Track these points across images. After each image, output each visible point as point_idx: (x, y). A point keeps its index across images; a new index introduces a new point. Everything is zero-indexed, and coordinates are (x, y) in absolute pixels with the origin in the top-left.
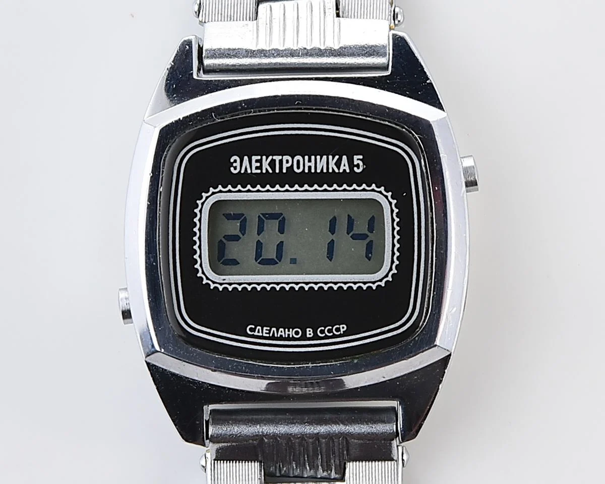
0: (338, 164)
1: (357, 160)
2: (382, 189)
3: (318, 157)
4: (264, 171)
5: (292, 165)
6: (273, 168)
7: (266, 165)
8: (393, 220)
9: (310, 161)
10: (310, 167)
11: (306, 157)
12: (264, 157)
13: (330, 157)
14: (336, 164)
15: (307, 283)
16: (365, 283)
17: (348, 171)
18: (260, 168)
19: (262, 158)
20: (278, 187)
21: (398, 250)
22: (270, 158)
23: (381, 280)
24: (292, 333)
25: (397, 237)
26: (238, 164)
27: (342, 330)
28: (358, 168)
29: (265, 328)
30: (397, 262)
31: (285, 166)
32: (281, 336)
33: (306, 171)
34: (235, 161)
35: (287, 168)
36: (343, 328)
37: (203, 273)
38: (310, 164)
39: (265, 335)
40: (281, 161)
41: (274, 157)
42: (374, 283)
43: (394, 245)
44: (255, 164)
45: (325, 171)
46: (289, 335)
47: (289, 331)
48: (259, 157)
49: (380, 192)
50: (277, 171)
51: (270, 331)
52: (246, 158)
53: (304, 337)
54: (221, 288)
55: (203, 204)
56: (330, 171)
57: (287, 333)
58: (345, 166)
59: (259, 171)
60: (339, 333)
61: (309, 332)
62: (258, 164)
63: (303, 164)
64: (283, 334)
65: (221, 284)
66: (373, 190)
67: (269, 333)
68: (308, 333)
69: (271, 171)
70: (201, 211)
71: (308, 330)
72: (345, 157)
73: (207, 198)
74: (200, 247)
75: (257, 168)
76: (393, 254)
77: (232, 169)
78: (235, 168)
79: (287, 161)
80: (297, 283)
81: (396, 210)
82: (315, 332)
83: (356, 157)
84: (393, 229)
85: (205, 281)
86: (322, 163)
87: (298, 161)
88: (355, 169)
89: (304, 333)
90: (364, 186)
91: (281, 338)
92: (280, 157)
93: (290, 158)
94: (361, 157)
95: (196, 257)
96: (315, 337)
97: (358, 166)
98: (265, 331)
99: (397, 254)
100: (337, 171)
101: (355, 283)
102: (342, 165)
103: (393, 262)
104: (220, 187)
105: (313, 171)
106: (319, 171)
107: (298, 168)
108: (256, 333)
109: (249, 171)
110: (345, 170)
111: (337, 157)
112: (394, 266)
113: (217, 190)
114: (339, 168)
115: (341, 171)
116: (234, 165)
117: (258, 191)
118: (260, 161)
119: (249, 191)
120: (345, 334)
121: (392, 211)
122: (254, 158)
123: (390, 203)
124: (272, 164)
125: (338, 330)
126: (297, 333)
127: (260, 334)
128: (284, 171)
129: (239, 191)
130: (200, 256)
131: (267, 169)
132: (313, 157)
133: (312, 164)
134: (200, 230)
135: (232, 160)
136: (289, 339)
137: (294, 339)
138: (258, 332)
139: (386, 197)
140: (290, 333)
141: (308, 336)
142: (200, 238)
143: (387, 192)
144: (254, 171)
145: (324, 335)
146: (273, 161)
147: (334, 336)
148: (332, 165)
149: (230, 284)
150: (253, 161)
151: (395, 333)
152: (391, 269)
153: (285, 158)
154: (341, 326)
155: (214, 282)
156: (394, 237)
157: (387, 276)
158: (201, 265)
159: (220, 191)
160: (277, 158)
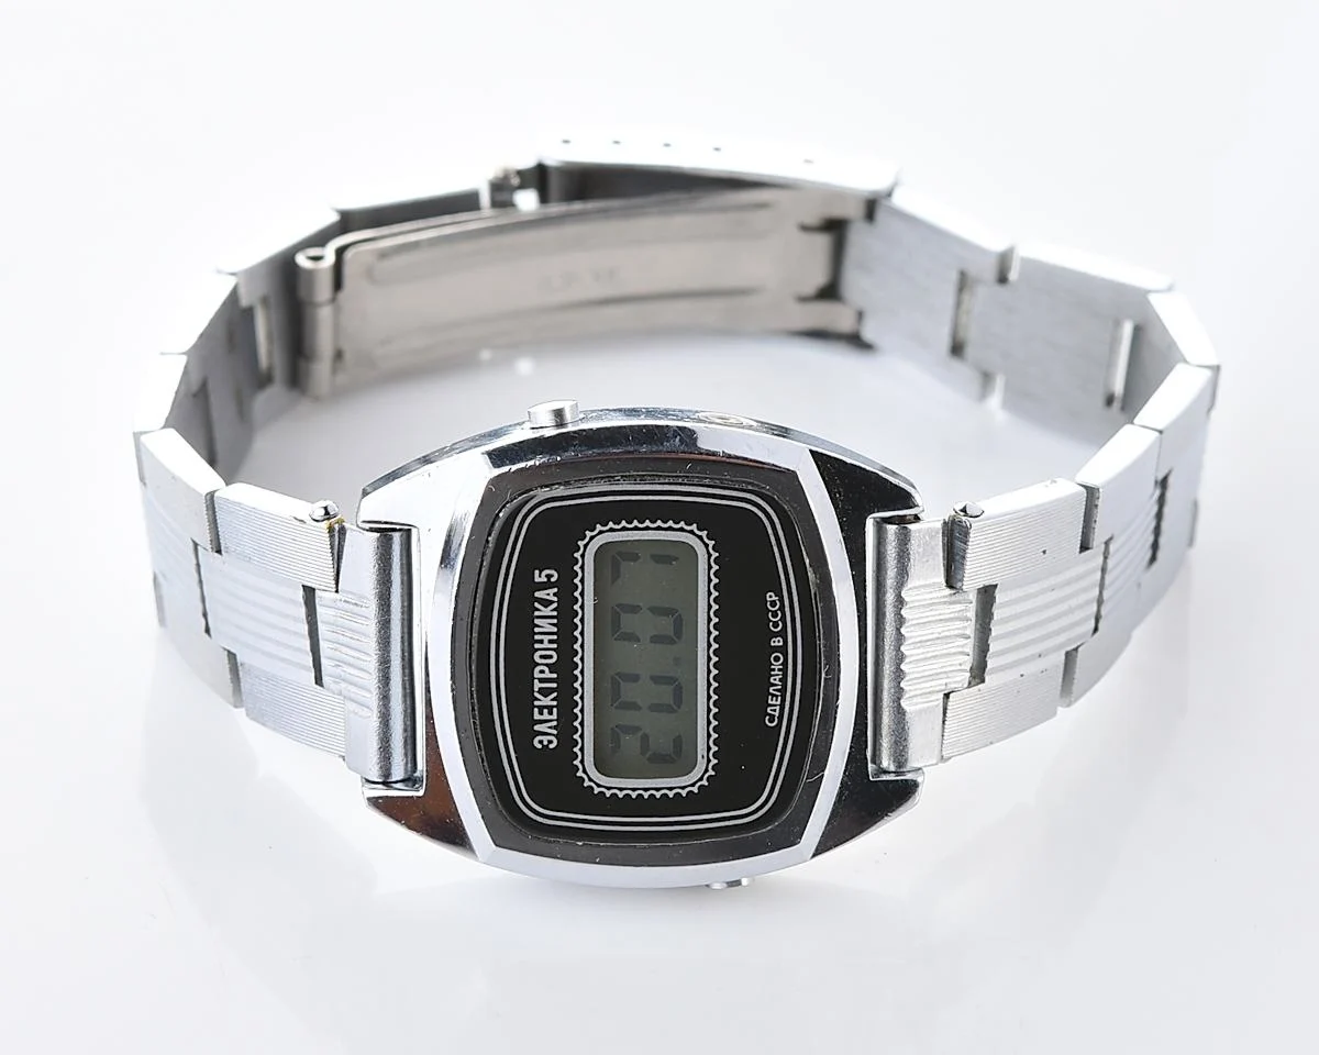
0: (546, 603)
1: (540, 577)
2: (581, 544)
3: (536, 630)
4: (555, 703)
5: (546, 665)
6: (551, 690)
7: (547, 701)
8: (624, 529)
9: (541, 642)
10: (550, 642)
11: (537, 646)
12: (536, 703)
13: (537, 613)
14: (546, 607)
15: (709, 646)
16: (710, 567)
17: (556, 590)
18: (550, 709)
19: (537, 707)
20: (577, 685)
21: (665, 522)
22: (536, 695)
23: (707, 546)
24: (777, 666)
25: (647, 523)
26: (545, 739)
27: (774, 598)
28: (552, 576)
29: (770, 702)
30: (682, 524)
31: (548, 675)
32: (780, 680)
33: (555, 646)
34: (541, 742)
35: (551, 672)
36: (771, 596)
37: (693, 785)
38: (546, 641)
39: (779, 703)
40: (541, 681)
41: (536, 689)
42: (710, 556)
43: (659, 528)
44: (546, 716)
45: (555, 621)
46: (779, 670)
47: (774, 670)
48: (536, 710)
49: (586, 546)
50: (555, 685)
51: (773, 695)
52: (537, 728)
53: (783, 649)
54: (714, 761)
55: (599, 786)
56: (555, 613)
57: (777, 672)
58: (549, 594)
59: (555, 710)
60: (778, 603)
61: (777, 642)
62: (546, 711)
63: (545, 650)
64: (777, 678)
65: (709, 761)
66: (583, 556)
67: (777, 696)
68: (777, 644)
69: (555, 694)
70: (609, 788)
71: (772, 644)
72: (537, 594)
73: (590, 780)
74: (658, 789)
75: (551, 713)
76: (670, 529)
77: (551, 746)
78: (550, 742)
79: (542, 672)
80: (709, 659)
81: (611, 525)
82: (776, 635)
83: (537, 579)
84: (636, 528)
85: (705, 782)
86: (545, 626)
87: (542, 657)
88: (553, 580)
89: (777, 649)
90: (577, 568)
91: (784, 680)
92: (536, 681)
93: (538, 669)
94: (537, 572)
95: (671, 794)
96: (783, 634)
97: (549, 576)
98: (774, 702)
99: (670, 523)
100: (555, 605)
101: (710, 580)
102: (548, 598)
103: (682, 530)
104: (577, 762)
105: (555, 637)
106: (555, 630)
107: (551, 657)
108: (777, 714)
109: (555, 723)
110: (555, 594)
111: (536, 605)
112: (688, 528)
113: (580, 767)
114: (552, 602)
115: (555, 599)
116: (545, 743)
117: (582, 711)
118: (541, 709)
119: (582, 724)
120: (779, 594)
121: (612, 530)
122: (537, 716)
123: (601, 532)
124: (545, 692)
125: (773, 604)
126: (777, 659)
127: (778, 708)
128: (555, 676)
129: (582, 736)
130: (671, 789)
131: (552, 700)
132: (537, 637)
133: (546, 638)
134: (634, 790)
135: (540, 746)
136: (784, 670)
137: (785, 663)
138: (775, 710)
139: (592, 538)
140: (777, 668)
141: (781, 644)
142: (646, 790)
143: (585, 537)
144: (555, 716)
145: (780, 623)
146: (541, 691)
147: (782, 608)
148: (547, 611)
149: (709, 749)
150: (542, 718)
151: (779, 527)
152: (692, 532)
153: (537, 674)
154: (768, 599)
155: (706, 770)
156: (647, 528)
157: (700, 538)
158: (683, 788)
159: (582, 762)
160: (537, 685)
